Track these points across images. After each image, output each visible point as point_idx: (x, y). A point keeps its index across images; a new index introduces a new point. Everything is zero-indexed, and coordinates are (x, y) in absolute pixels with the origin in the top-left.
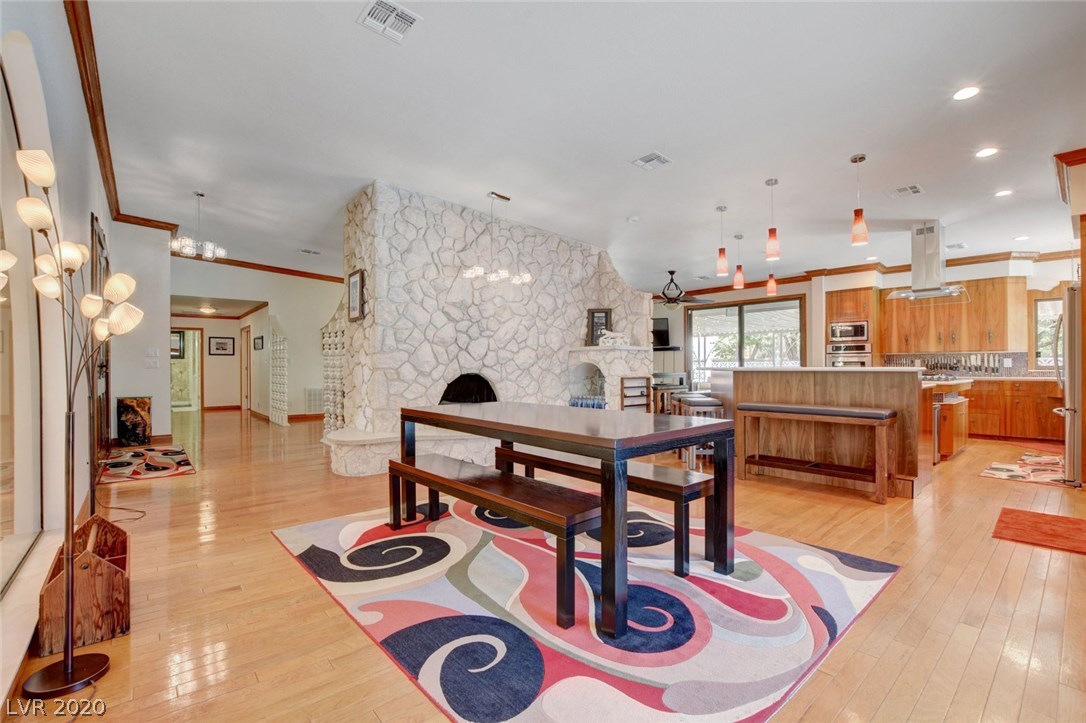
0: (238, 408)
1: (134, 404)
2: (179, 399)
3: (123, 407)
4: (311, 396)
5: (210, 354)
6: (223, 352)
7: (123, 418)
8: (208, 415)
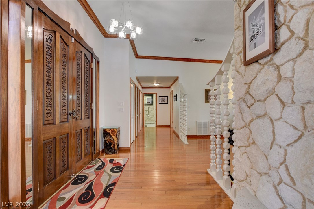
0: (169, 127)
1: (110, 132)
2: (152, 121)
3: (106, 133)
4: (199, 125)
5: (159, 103)
6: (164, 103)
7: (105, 139)
8: (159, 129)
